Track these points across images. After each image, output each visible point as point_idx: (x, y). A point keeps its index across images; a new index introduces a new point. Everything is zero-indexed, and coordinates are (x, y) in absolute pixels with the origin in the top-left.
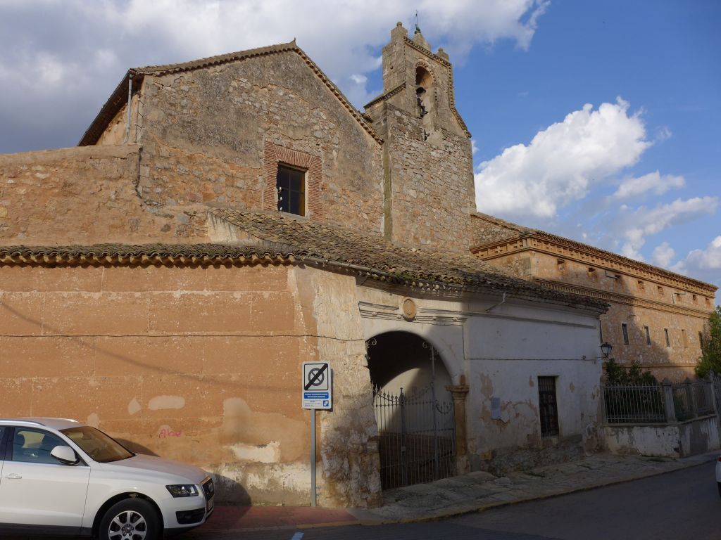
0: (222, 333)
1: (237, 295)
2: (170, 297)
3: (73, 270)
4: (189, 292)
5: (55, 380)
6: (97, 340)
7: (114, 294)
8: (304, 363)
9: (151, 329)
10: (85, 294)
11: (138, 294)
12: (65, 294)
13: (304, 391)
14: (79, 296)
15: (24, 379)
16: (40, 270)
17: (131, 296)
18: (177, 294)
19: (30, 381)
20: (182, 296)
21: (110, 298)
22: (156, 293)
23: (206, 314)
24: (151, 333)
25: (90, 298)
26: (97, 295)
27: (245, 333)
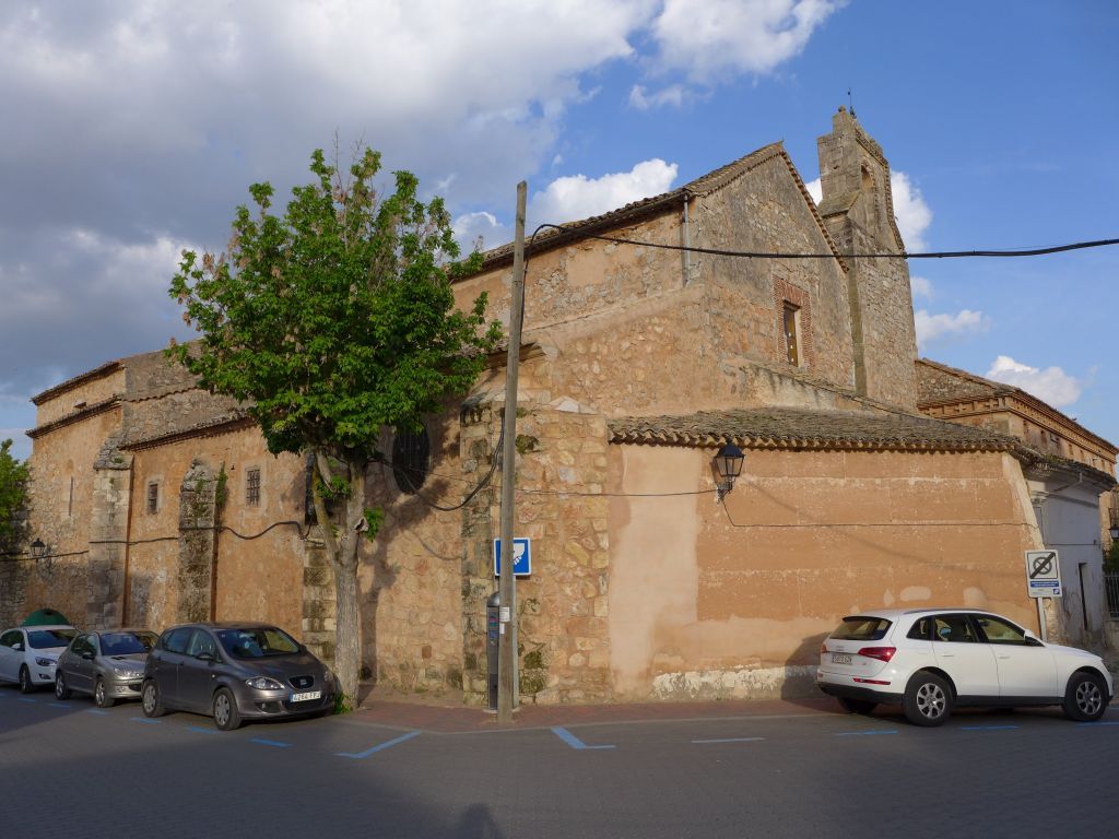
0: (954, 522)
1: (963, 482)
2: (906, 484)
3: (817, 455)
4: (922, 479)
5: (817, 572)
6: (848, 529)
7: (857, 480)
8: (1026, 552)
9: (894, 518)
10: (831, 481)
11: (878, 481)
12: (813, 480)
13: (1029, 580)
14: (826, 483)
15: (790, 572)
16: (788, 455)
17: (873, 483)
18: (912, 481)
19: (794, 573)
20: (916, 483)
21: (854, 485)
22: (894, 480)
23: (938, 502)
24: (895, 522)
25: (836, 485)
26: (842, 482)
27: (974, 521)
